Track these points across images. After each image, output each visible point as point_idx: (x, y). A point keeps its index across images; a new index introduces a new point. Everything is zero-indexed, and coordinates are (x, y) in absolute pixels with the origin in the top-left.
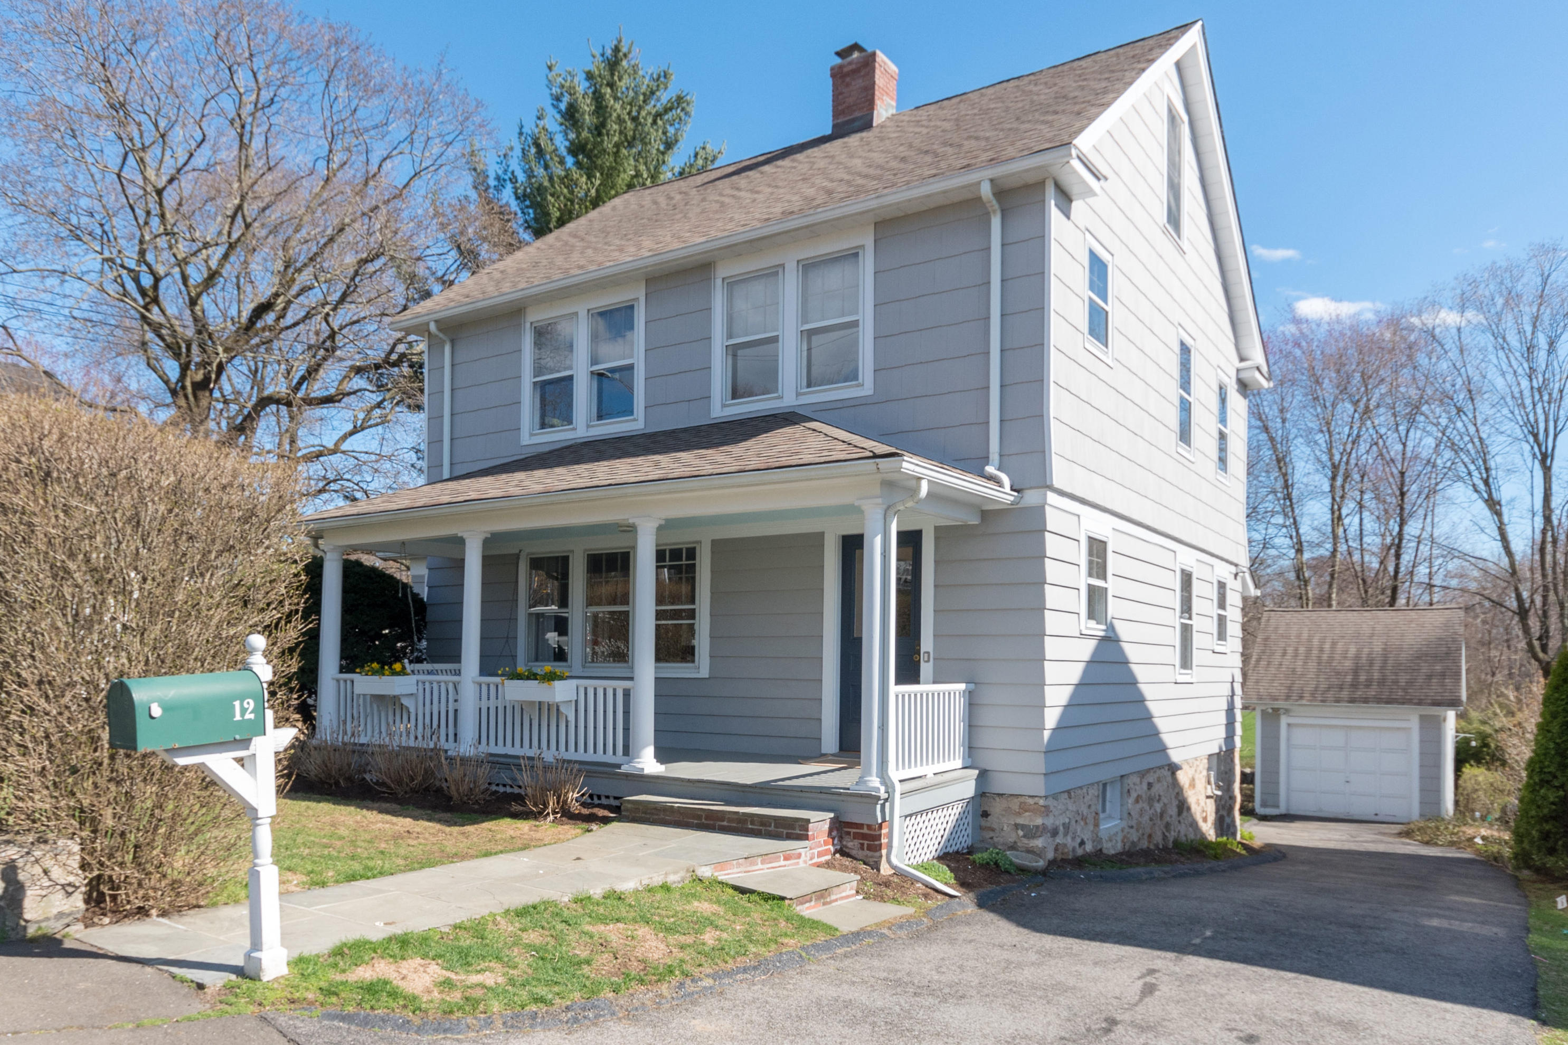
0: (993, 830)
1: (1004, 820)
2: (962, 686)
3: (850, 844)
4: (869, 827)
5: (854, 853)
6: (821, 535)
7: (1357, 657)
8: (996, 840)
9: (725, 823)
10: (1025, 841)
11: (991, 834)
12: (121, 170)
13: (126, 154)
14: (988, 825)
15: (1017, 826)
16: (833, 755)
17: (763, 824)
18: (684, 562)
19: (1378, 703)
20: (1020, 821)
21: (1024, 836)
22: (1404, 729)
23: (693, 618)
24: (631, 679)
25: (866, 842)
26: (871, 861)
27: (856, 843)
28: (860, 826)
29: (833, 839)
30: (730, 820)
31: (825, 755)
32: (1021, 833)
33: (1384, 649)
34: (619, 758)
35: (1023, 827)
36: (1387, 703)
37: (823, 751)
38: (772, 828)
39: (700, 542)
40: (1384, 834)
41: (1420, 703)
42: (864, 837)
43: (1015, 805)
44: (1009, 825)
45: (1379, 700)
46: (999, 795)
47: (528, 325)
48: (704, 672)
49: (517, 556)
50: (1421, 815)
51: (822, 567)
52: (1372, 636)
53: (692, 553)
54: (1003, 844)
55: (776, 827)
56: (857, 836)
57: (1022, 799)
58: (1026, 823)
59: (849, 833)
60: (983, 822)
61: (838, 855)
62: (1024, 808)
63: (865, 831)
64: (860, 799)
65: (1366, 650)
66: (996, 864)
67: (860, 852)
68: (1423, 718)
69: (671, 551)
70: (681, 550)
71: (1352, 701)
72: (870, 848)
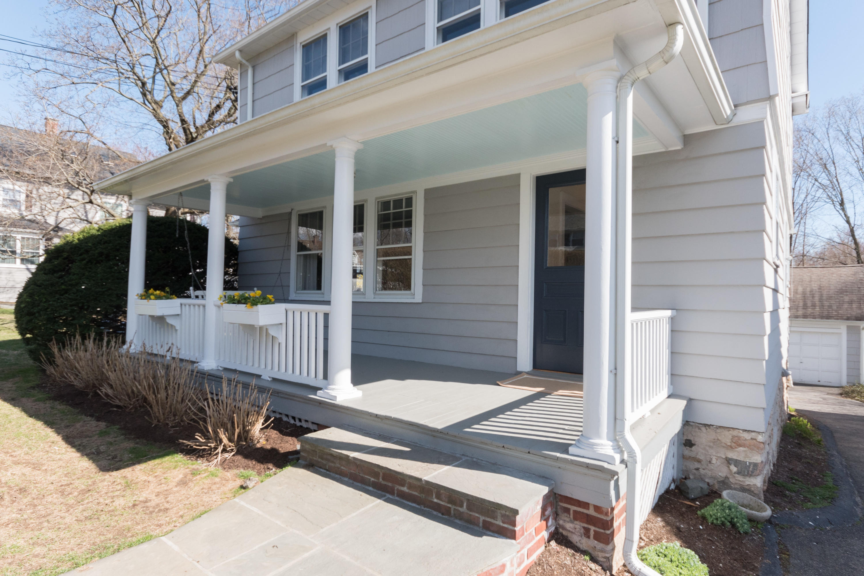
0: (699, 461)
1: (712, 452)
2: (668, 313)
3: (569, 526)
4: (597, 509)
5: (575, 539)
6: (517, 177)
7: (804, 293)
8: (702, 471)
9: (405, 489)
10: (740, 478)
11: (697, 465)
12: (113, 16)
13: (116, 7)
14: (693, 454)
15: (729, 461)
16: (528, 373)
17: (451, 501)
18: (404, 209)
19: (822, 318)
20: (732, 455)
21: (738, 473)
22: (837, 333)
23: (410, 254)
24: (328, 303)
25: (592, 528)
26: (600, 556)
27: (578, 526)
28: (586, 505)
29: (547, 520)
30: (410, 487)
31: (520, 373)
32: (734, 469)
33: (820, 289)
34: (319, 382)
35: (737, 463)
36: (827, 318)
37: (519, 369)
38: (464, 509)
39: (415, 192)
40: (828, 394)
41: (848, 319)
42: (589, 519)
43: (726, 438)
44: (718, 458)
45: (822, 317)
46: (705, 425)
47: (298, 45)
48: (418, 298)
49: (290, 213)
50: (848, 383)
51: (518, 204)
52: (810, 281)
53: (409, 201)
54: (711, 477)
55: (469, 508)
56: (578, 516)
57: (735, 433)
58: (741, 458)
59: (567, 511)
60: (687, 451)
61: (553, 543)
62: (737, 443)
63: (591, 512)
64: (586, 471)
65: (808, 289)
66: (733, 525)
67: (584, 540)
68: (849, 327)
69: (395, 201)
70: (401, 200)
71: (805, 316)
72: (598, 537)
